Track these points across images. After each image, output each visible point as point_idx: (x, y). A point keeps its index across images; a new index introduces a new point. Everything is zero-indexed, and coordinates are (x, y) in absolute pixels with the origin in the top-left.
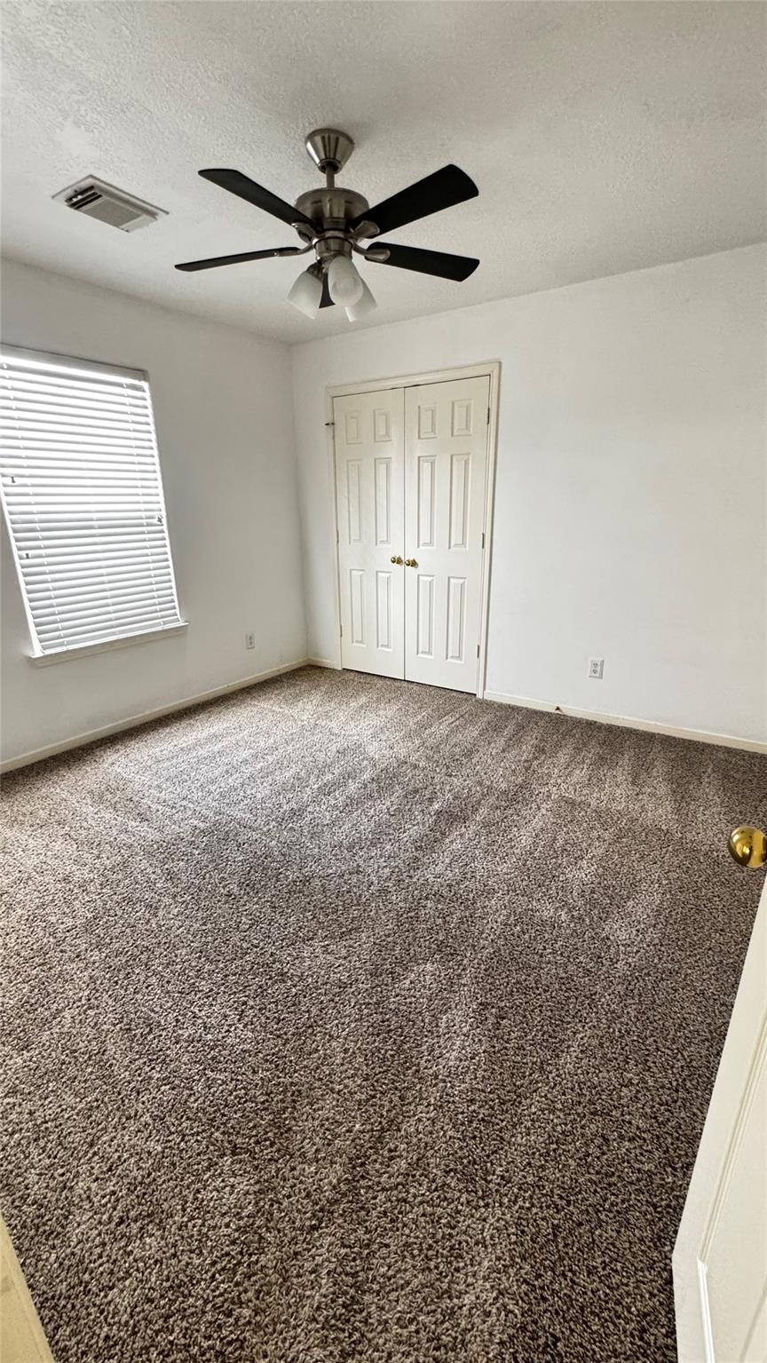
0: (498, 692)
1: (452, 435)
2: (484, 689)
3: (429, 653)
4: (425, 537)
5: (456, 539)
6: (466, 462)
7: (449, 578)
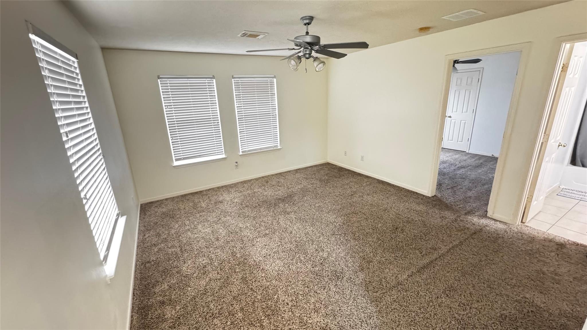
0: (473, 151)
1: (467, 85)
2: (469, 150)
3: (452, 140)
4: (455, 110)
5: (464, 110)
6: (470, 92)
7: (461, 121)
